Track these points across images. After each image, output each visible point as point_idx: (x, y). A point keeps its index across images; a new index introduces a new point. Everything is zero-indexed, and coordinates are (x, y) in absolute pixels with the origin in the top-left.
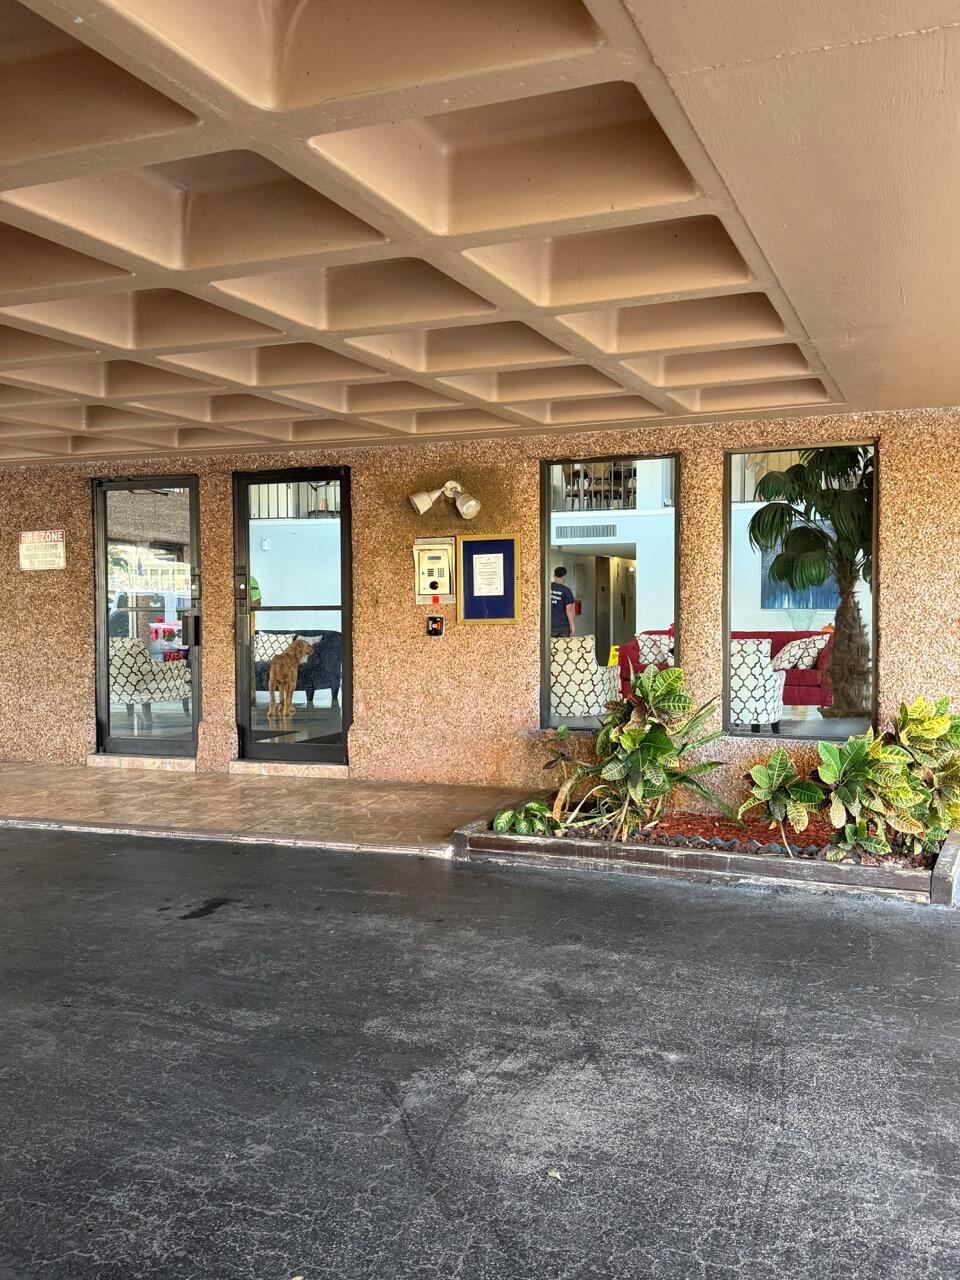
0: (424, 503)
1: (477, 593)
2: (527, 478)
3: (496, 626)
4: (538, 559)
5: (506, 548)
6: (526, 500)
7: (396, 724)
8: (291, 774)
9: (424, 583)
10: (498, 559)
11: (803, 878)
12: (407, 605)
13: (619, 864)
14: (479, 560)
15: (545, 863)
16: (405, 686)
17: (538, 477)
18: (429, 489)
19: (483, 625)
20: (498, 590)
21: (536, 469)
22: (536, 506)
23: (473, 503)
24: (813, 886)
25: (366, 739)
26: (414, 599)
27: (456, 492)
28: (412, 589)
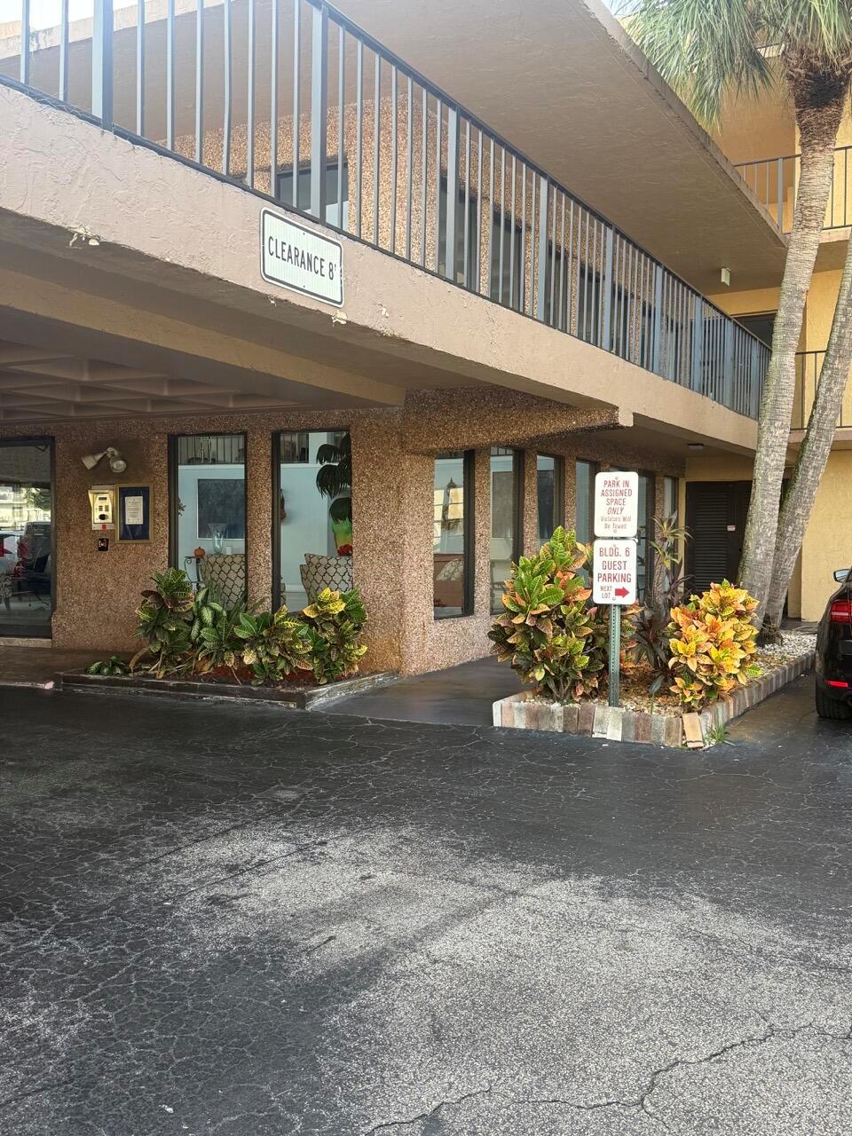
0: (90, 462)
1: (127, 523)
2: (159, 447)
3: (138, 546)
4: (167, 500)
5: (144, 492)
6: (157, 461)
7: (80, 611)
8: (17, 644)
9: (96, 515)
10: (139, 499)
12: (87, 530)
13: (142, 690)
14: (129, 500)
15: (102, 692)
16: (86, 584)
17: (166, 445)
18: (93, 453)
19: (132, 544)
20: (139, 520)
21: (165, 440)
22: (165, 465)
23: (121, 462)
25: (62, 620)
26: (91, 526)
27: (113, 455)
28: (90, 520)
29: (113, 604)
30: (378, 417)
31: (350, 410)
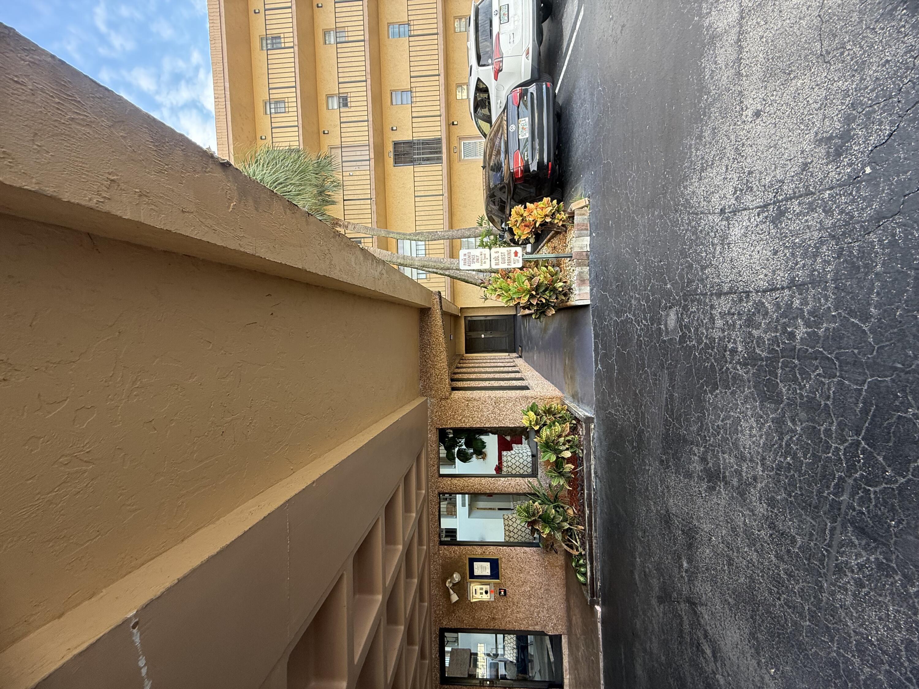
0: (455, 598)
1: (489, 574)
2: (446, 551)
3: (502, 565)
4: (475, 547)
5: (472, 561)
6: (454, 552)
7: (543, 612)
8: (568, 664)
9: (485, 597)
10: (476, 564)
11: (590, 465)
12: (494, 605)
13: (594, 534)
14: (477, 572)
15: (597, 565)
16: (527, 606)
17: (446, 547)
18: (449, 595)
19: (502, 571)
20: (488, 565)
21: (442, 547)
22: (456, 548)
23: (455, 576)
24: (593, 462)
25: (550, 626)
26: (492, 602)
27: (450, 582)
28: (488, 602)
29: (537, 586)
30: (432, 411)
31: (429, 427)
